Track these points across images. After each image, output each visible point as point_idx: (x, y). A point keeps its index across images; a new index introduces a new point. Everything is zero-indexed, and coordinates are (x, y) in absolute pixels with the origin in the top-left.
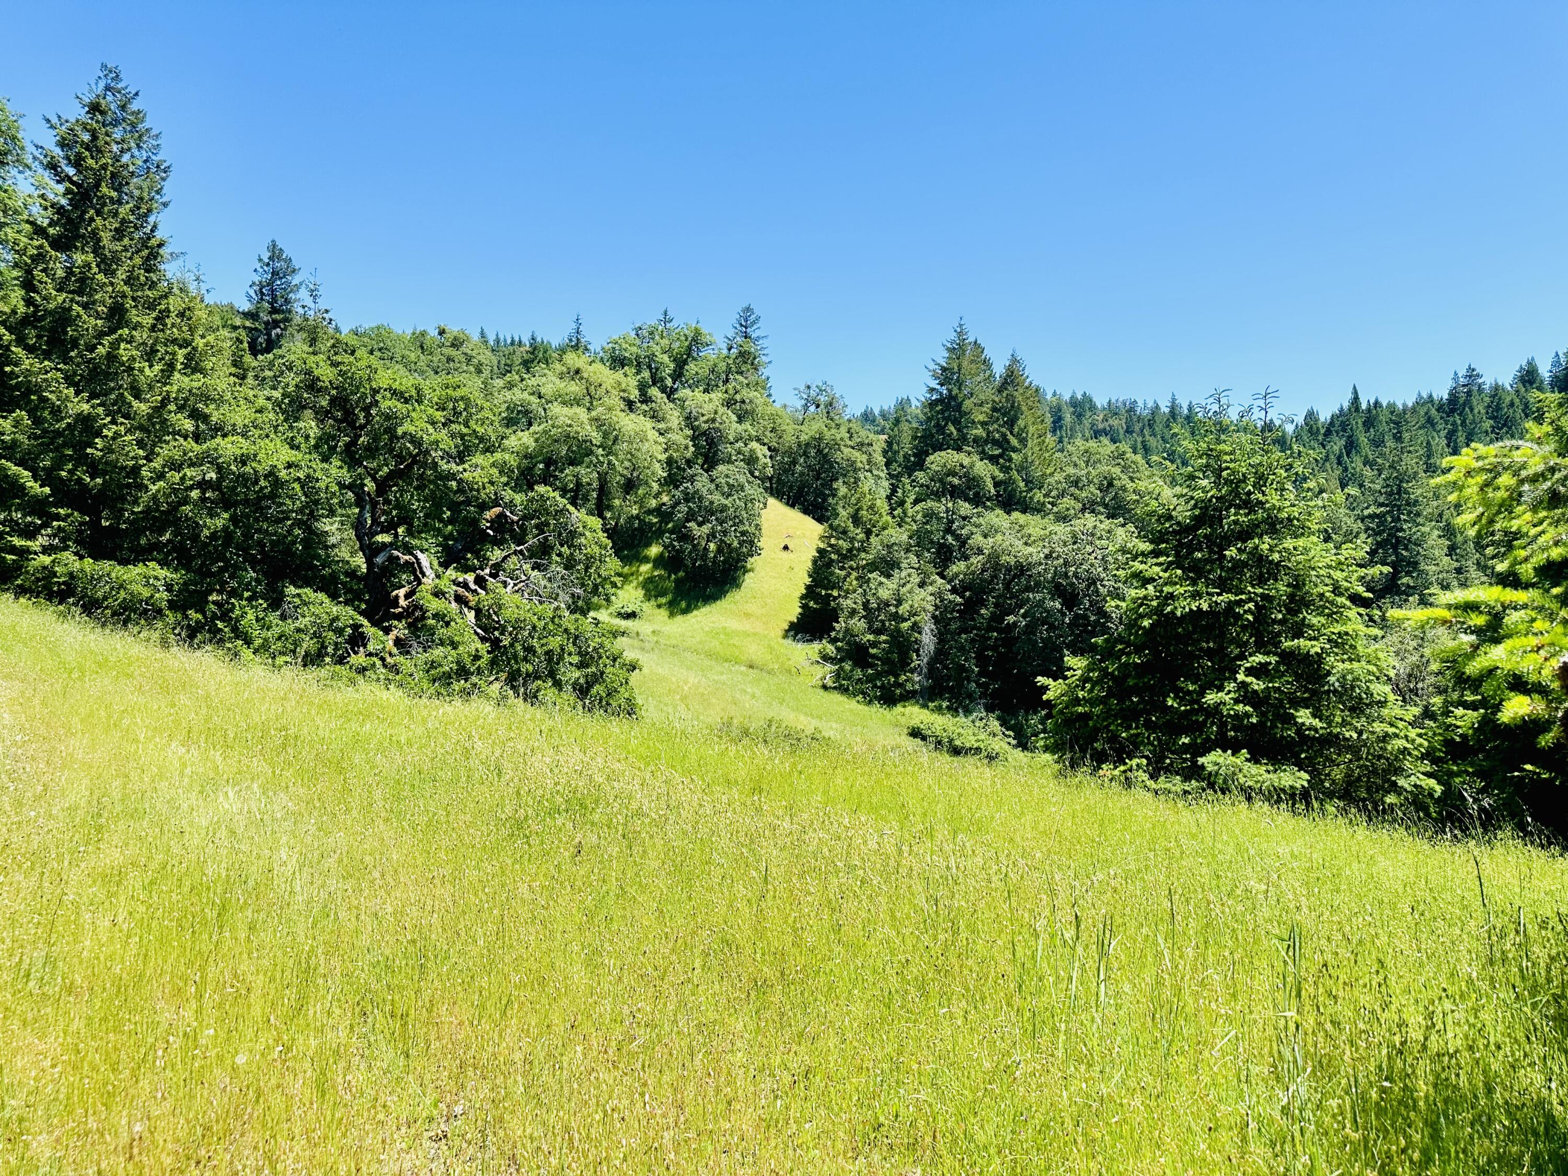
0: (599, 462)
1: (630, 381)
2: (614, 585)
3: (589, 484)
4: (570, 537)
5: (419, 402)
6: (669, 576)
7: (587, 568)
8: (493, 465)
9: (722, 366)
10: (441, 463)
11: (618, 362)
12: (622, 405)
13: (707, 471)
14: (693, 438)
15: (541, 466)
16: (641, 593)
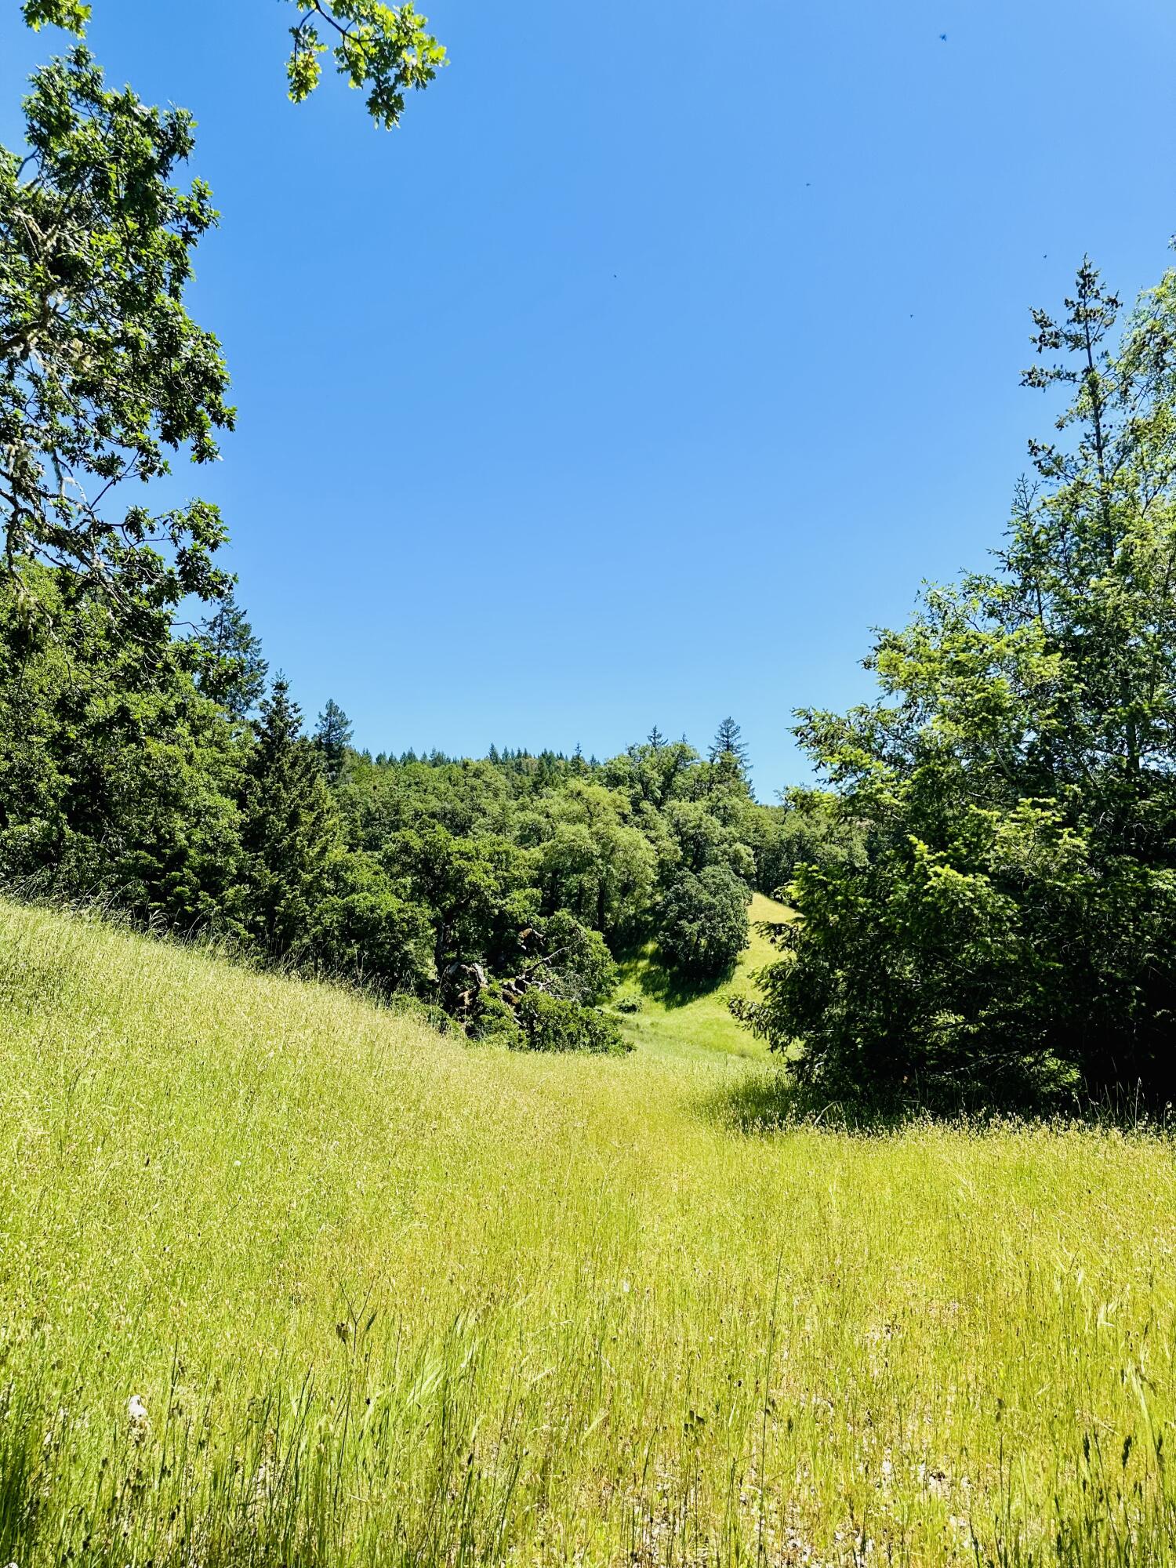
0: (599, 870)
1: (622, 797)
2: (614, 983)
3: (591, 889)
4: (581, 949)
5: (477, 858)
6: (665, 971)
7: (593, 971)
8: (526, 897)
9: (706, 777)
10: (491, 899)
11: (614, 780)
12: (618, 818)
13: (695, 872)
14: (681, 844)
15: (550, 875)
16: (639, 987)
